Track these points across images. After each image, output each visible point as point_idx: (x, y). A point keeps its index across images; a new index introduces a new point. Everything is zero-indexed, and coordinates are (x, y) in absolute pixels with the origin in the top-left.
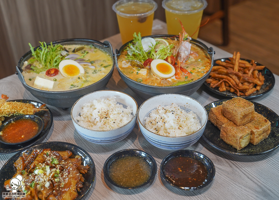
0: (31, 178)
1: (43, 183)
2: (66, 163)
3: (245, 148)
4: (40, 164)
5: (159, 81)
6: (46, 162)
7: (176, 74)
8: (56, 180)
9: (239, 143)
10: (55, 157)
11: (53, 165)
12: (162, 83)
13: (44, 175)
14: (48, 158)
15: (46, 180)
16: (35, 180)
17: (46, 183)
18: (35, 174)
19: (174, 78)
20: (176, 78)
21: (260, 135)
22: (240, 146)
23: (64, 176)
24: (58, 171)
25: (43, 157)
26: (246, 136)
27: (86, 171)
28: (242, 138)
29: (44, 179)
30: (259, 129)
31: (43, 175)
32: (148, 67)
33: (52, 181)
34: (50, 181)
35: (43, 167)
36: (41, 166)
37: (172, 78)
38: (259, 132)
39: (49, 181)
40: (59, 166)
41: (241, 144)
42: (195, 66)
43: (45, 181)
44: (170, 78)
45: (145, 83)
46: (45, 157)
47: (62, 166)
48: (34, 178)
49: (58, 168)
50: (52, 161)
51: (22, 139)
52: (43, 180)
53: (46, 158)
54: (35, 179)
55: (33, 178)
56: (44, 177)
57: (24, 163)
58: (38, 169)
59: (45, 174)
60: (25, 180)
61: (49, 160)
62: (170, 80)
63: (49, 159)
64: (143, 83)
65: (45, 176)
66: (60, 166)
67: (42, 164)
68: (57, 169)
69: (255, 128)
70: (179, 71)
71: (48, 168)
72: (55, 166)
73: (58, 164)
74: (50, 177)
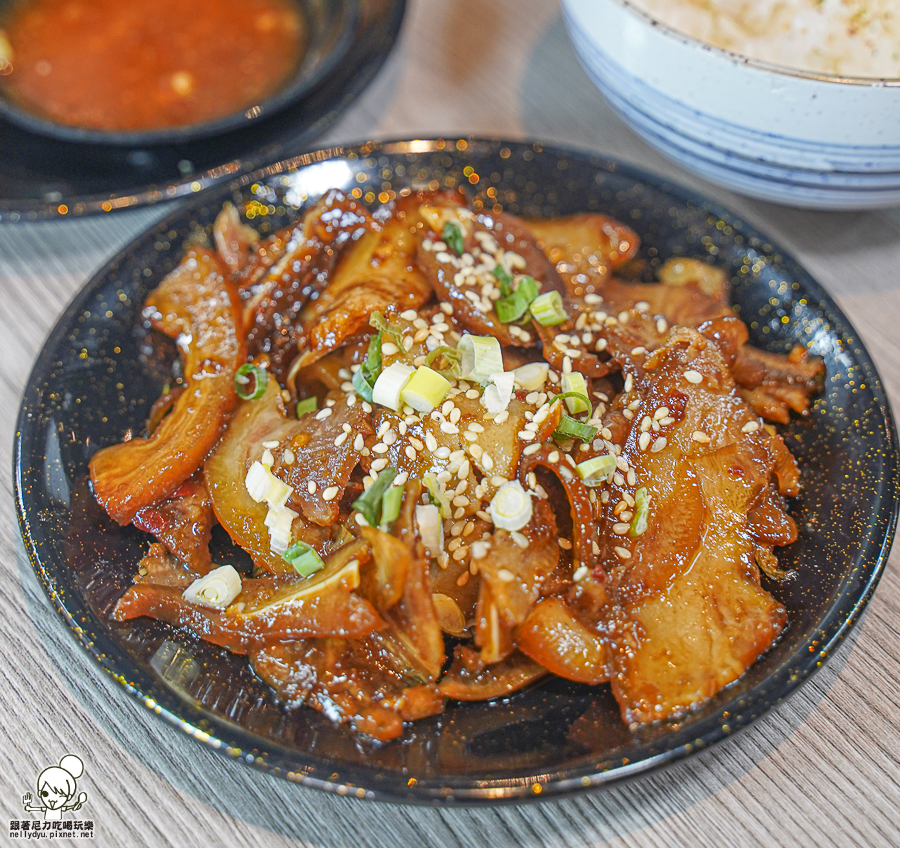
0: (339, 440)
1: (463, 485)
2: (624, 317)
4: (409, 315)
6: (447, 307)
8: (588, 468)
10: (520, 262)
11: (515, 331)
13: (467, 417)
14: (466, 272)
15: (486, 463)
16: (374, 457)
17: (493, 492)
18: (367, 408)
23: (645, 439)
24: (575, 384)
25: (414, 257)
27: (796, 398)
29: (474, 450)
31: (456, 415)
33: (548, 477)
34: (531, 478)
35: (432, 344)
36: (420, 336)
39: (516, 474)
40: (569, 345)
43: (478, 474)
46: (444, 258)
47: (591, 349)
48: (371, 438)
49: (567, 365)
50: (496, 294)
51: (184, 101)
52: (464, 468)
53: (452, 271)
54: (379, 448)
55: (359, 442)
56: (469, 436)
57: (238, 303)
58: (392, 359)
59: (471, 413)
60: (277, 453)
61: (477, 288)
63: (472, 281)
65: (475, 427)
66: (575, 341)
67: (420, 323)
68: (557, 367)
71: (485, 355)
72: (535, 337)
73: (558, 329)
74: (523, 444)
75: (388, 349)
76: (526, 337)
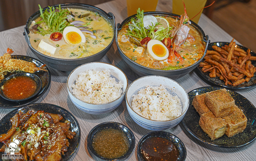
0: (23, 136)
1: (33, 142)
2: (56, 126)
3: (219, 138)
4: (33, 124)
5: (152, 62)
6: (38, 124)
7: (169, 58)
8: (45, 142)
9: (214, 134)
10: (47, 119)
11: (44, 127)
12: (154, 65)
13: (35, 136)
14: (41, 120)
15: (36, 141)
16: (26, 138)
17: (36, 143)
18: (27, 133)
19: (166, 61)
20: (168, 61)
21: (235, 129)
22: (214, 136)
23: (52, 140)
24: (48, 133)
25: (36, 118)
26: (221, 128)
27: (72, 137)
28: (217, 130)
30: (234, 124)
31: (34, 135)
32: (144, 45)
33: (41, 142)
34: (39, 143)
35: (35, 127)
36: (34, 127)
37: (164, 61)
38: (234, 126)
40: (49, 129)
41: (215, 135)
42: (189, 51)
43: (35, 141)
44: (163, 61)
45: (138, 62)
46: (39, 119)
47: (51, 130)
48: (26, 137)
49: (48, 131)
50: (44, 123)
51: (21, 96)
52: (34, 141)
53: (39, 120)
54: (27, 138)
55: (25, 137)
56: (35, 138)
57: (19, 120)
58: (31, 129)
59: (36, 135)
60: (18, 137)
61: (41, 122)
62: (162, 62)
64: (137, 62)
65: (36, 137)
66: (50, 129)
67: (34, 125)
68: (47, 131)
69: (232, 122)
70: (172, 54)
71: (39, 129)
72: (46, 128)
73: (48, 127)
74: (39, 139)
75: (30, 128)
76: (45, 128)
